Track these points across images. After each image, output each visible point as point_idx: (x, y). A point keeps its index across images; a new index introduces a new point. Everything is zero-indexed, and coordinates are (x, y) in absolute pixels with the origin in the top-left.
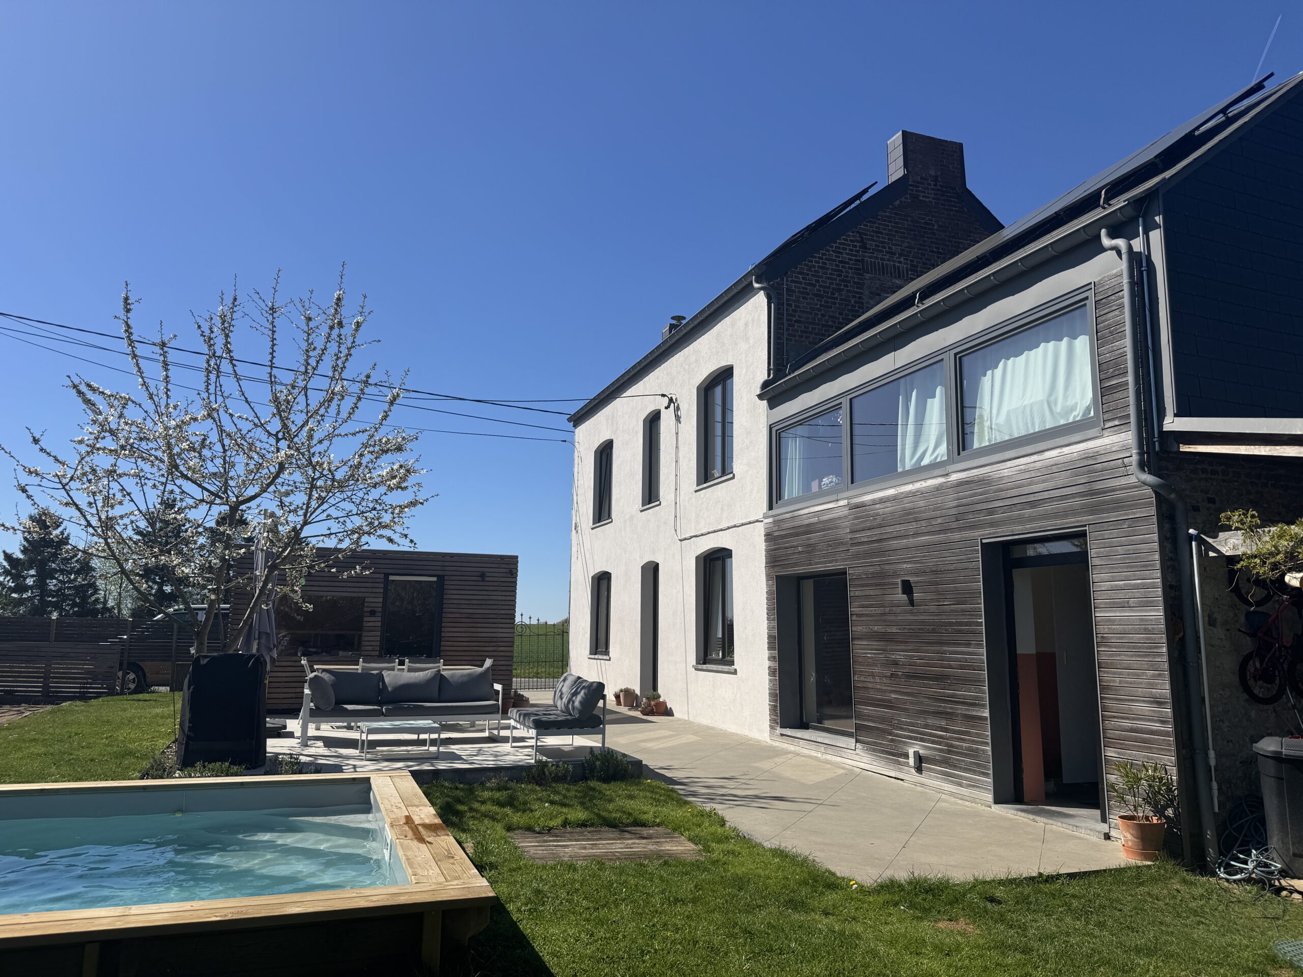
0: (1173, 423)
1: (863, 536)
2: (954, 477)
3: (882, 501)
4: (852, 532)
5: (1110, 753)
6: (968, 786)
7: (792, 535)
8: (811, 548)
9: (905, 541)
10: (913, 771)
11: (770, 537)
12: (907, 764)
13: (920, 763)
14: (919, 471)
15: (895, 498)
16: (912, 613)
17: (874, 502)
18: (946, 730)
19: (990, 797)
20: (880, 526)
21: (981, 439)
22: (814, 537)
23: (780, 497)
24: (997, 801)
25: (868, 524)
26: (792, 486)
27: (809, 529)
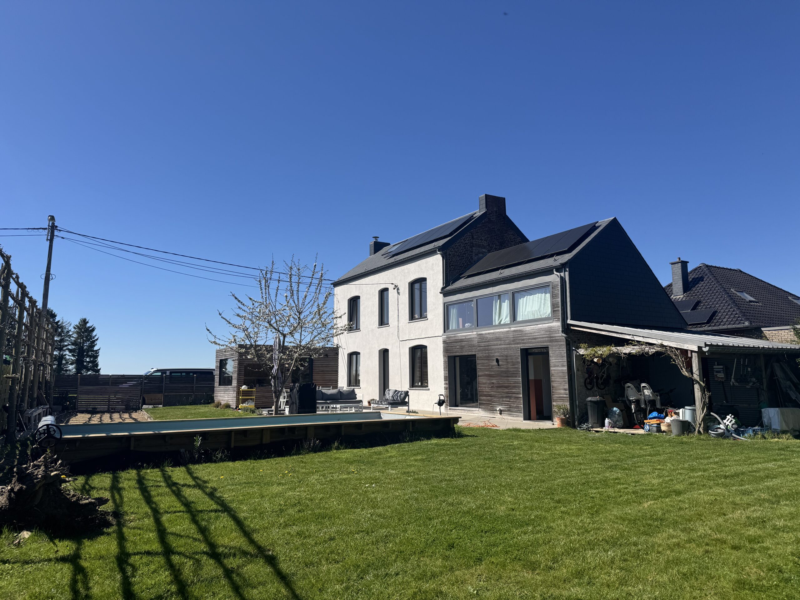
0: (570, 322)
1: (482, 344)
2: (512, 329)
3: (489, 334)
4: (478, 343)
5: (554, 403)
6: (516, 417)
7: (454, 342)
8: (462, 347)
9: (496, 347)
10: (499, 414)
11: (444, 342)
12: (497, 413)
13: (501, 412)
14: (500, 325)
15: (493, 333)
16: (498, 368)
17: (486, 334)
18: (509, 402)
19: (522, 419)
20: (488, 341)
21: (520, 318)
22: (463, 344)
23: (448, 328)
24: (524, 420)
25: (484, 341)
26: (453, 325)
27: (461, 341)
